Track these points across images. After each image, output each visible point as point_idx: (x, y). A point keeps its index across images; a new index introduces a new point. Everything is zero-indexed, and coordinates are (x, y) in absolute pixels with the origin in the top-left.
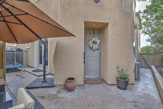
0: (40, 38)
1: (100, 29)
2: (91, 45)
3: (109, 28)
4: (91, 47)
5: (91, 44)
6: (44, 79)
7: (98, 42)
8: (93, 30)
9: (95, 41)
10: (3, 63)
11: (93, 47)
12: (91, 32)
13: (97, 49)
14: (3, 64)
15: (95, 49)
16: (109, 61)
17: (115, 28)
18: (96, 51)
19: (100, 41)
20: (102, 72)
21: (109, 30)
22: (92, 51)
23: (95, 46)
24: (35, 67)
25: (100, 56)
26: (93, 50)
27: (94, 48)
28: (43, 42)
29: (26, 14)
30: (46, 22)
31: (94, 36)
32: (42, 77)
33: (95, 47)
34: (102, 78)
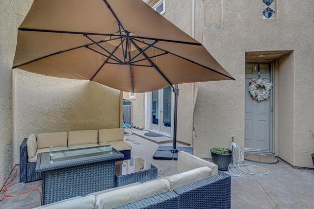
0: (171, 84)
1: (272, 62)
2: (253, 92)
3: (295, 59)
4: (254, 95)
5: (253, 90)
6: (175, 148)
7: (268, 86)
8: (257, 65)
9: (261, 85)
10: (120, 120)
11: (256, 96)
12: (253, 69)
13: (265, 99)
14: (120, 122)
15: (262, 99)
16: (294, 121)
17: (308, 58)
18: (264, 102)
19: (271, 84)
20: (276, 143)
21: (295, 64)
22: (255, 102)
23: (262, 94)
24: (146, 129)
25: (272, 112)
26: (257, 100)
27: (259, 97)
28: (174, 89)
29: (167, 52)
30: (191, 61)
31: (259, 76)
32: (171, 144)
33: (261, 96)
34: (276, 155)
